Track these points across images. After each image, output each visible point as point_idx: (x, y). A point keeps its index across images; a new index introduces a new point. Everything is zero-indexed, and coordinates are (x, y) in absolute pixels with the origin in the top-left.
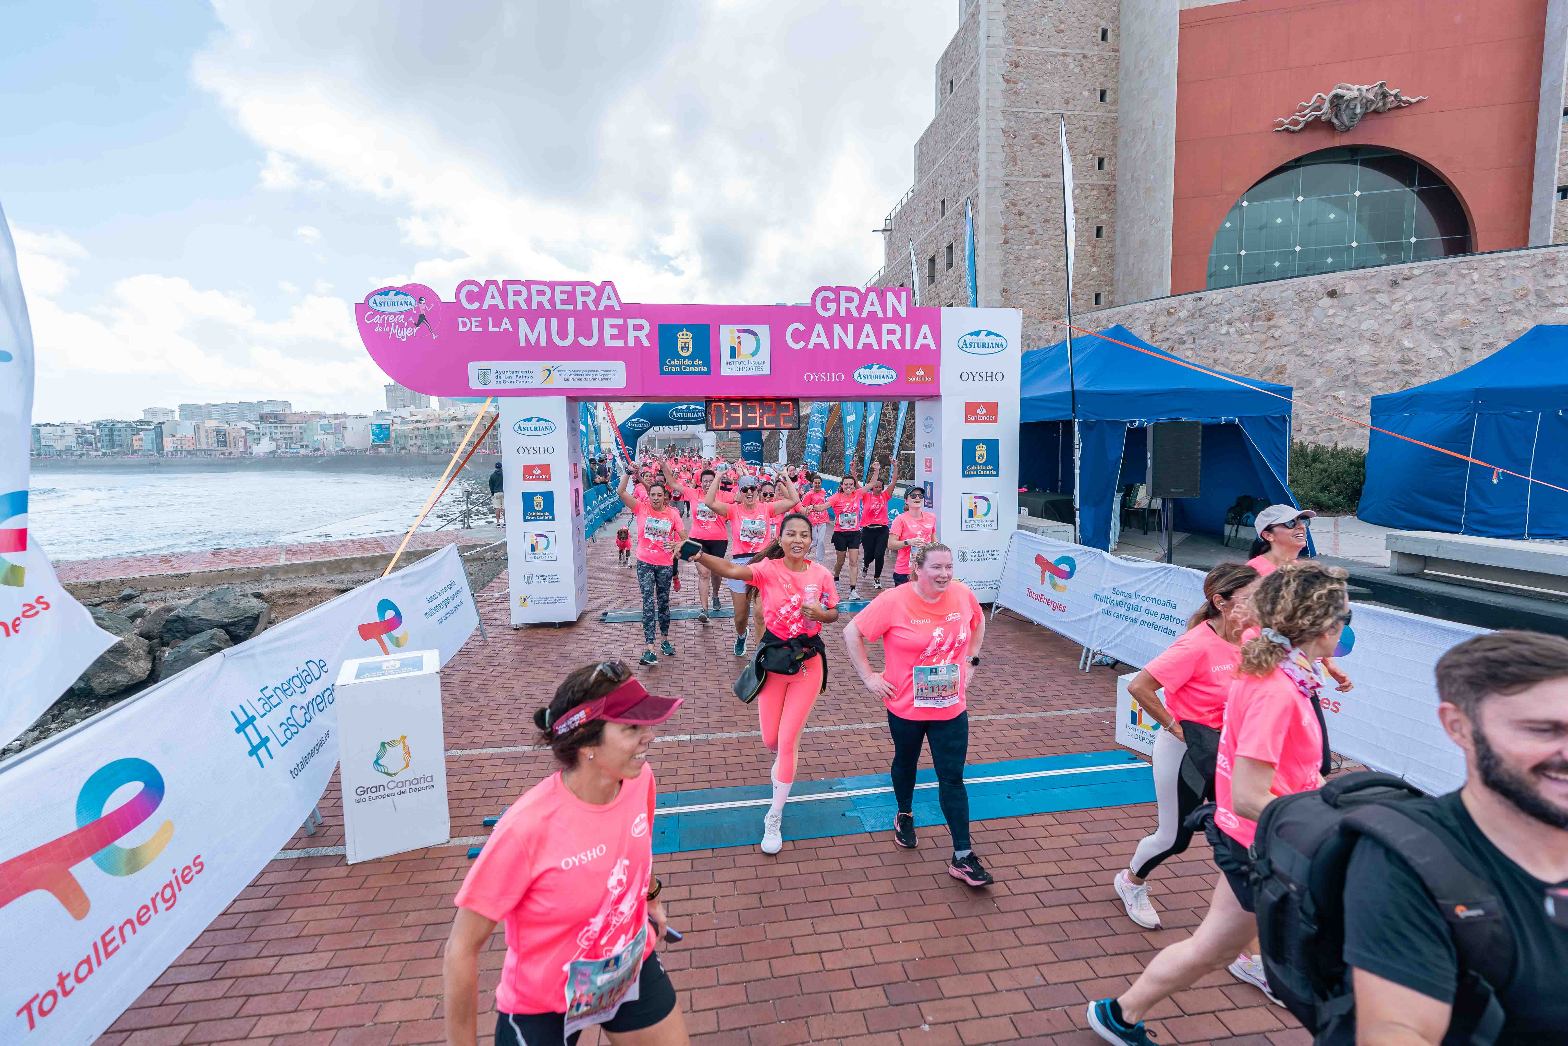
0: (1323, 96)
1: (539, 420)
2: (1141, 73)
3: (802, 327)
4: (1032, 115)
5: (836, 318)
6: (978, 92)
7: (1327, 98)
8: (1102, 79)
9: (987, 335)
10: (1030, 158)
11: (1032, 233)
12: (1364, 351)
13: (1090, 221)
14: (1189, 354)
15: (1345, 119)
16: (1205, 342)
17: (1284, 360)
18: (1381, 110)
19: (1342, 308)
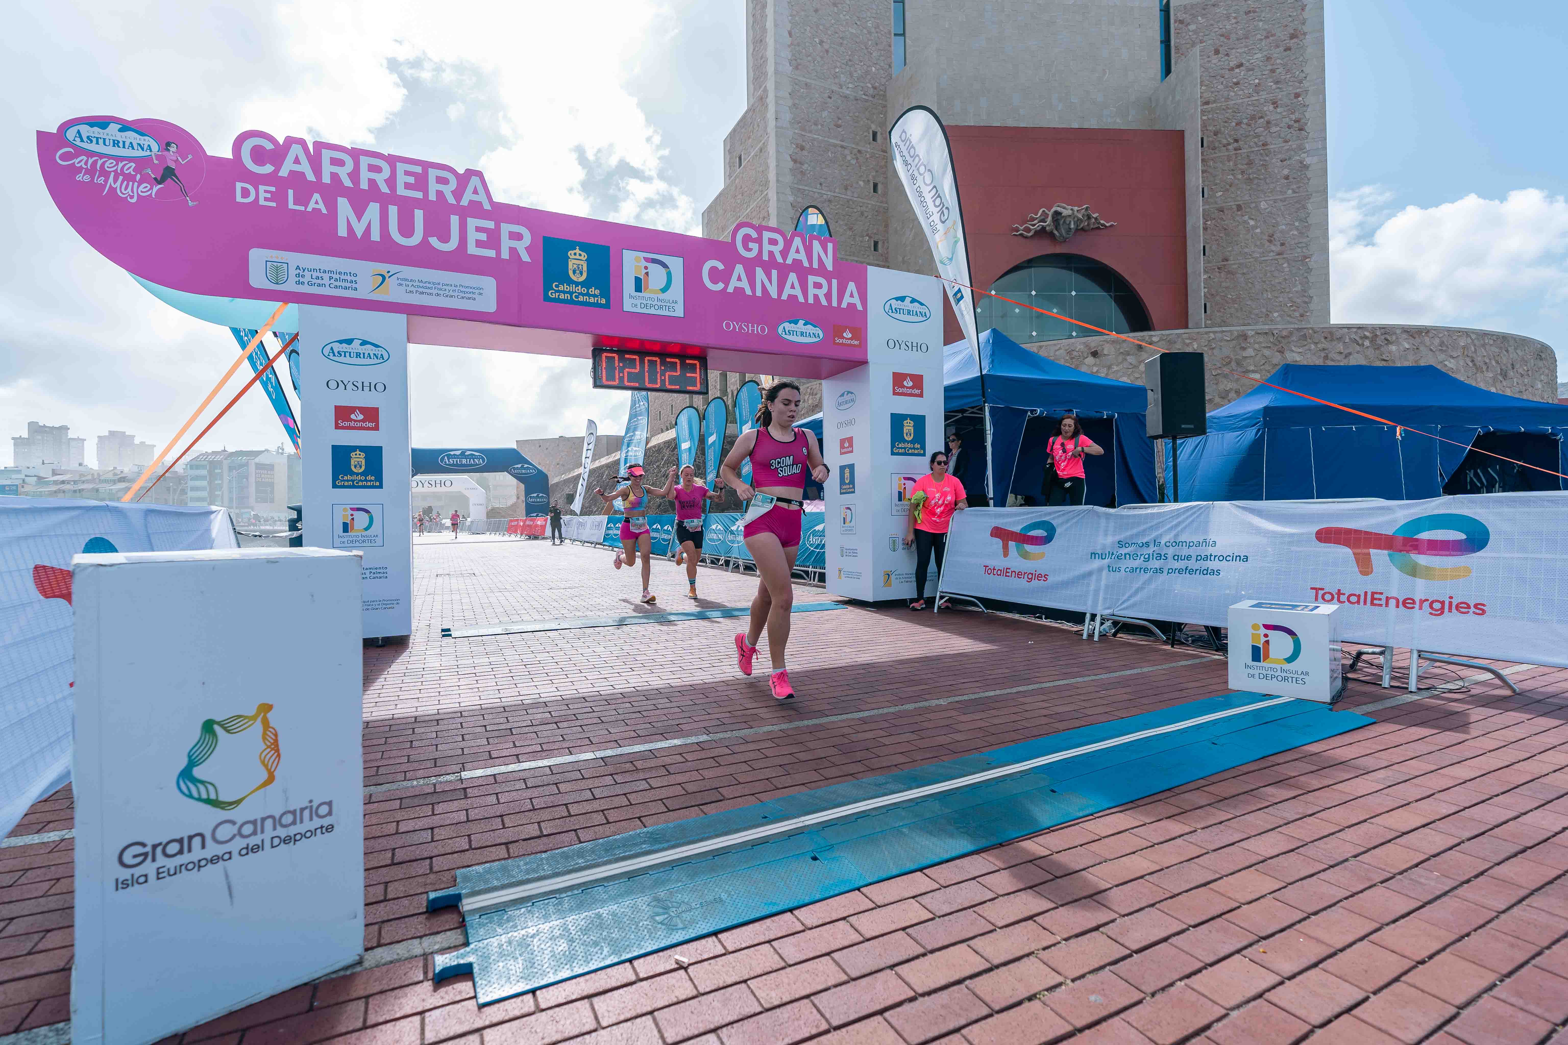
0: (1047, 211)
1: (364, 343)
3: (721, 266)
5: (758, 260)
7: (1050, 214)
9: (911, 302)
15: (1063, 232)
18: (1087, 228)
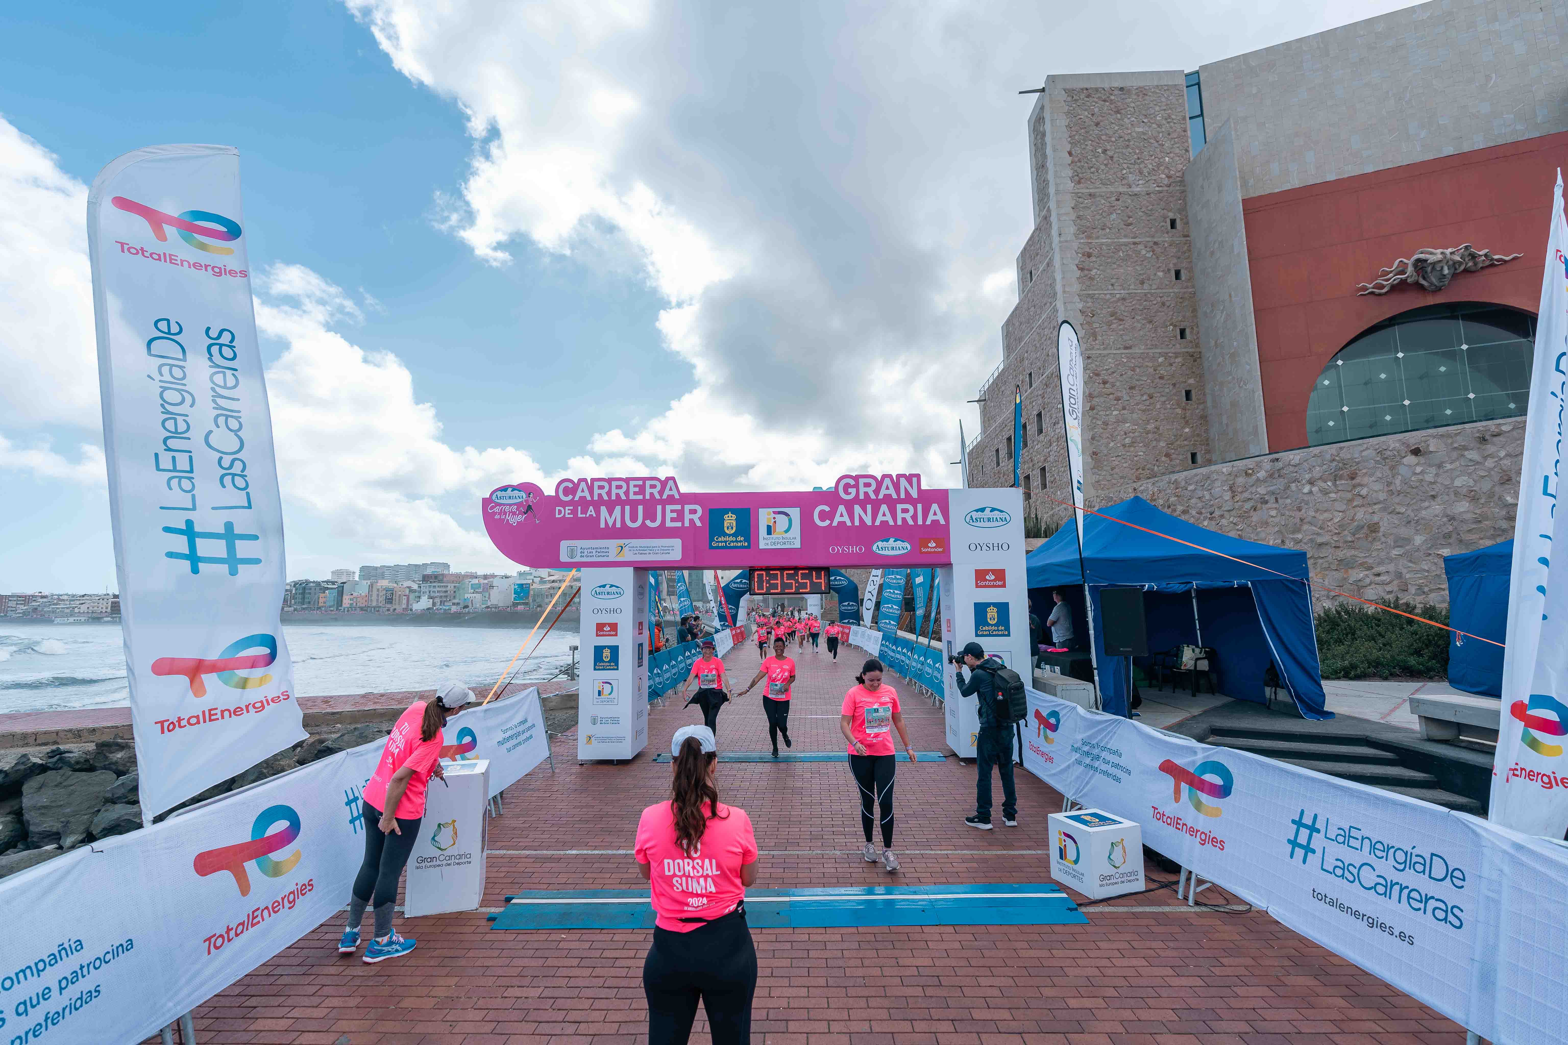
0: (1405, 261)
1: (612, 586)
2: (1212, 253)
3: (827, 509)
4: (1108, 296)
5: (856, 500)
6: (1055, 280)
7: (1410, 262)
8: (1175, 261)
9: (991, 511)
10: (1109, 333)
11: (1118, 399)
12: (1462, 507)
13: (1177, 386)
14: (1273, 513)
15: (1434, 280)
16: (1288, 501)
17: (1376, 518)
18: (1473, 269)
19: (1430, 466)
